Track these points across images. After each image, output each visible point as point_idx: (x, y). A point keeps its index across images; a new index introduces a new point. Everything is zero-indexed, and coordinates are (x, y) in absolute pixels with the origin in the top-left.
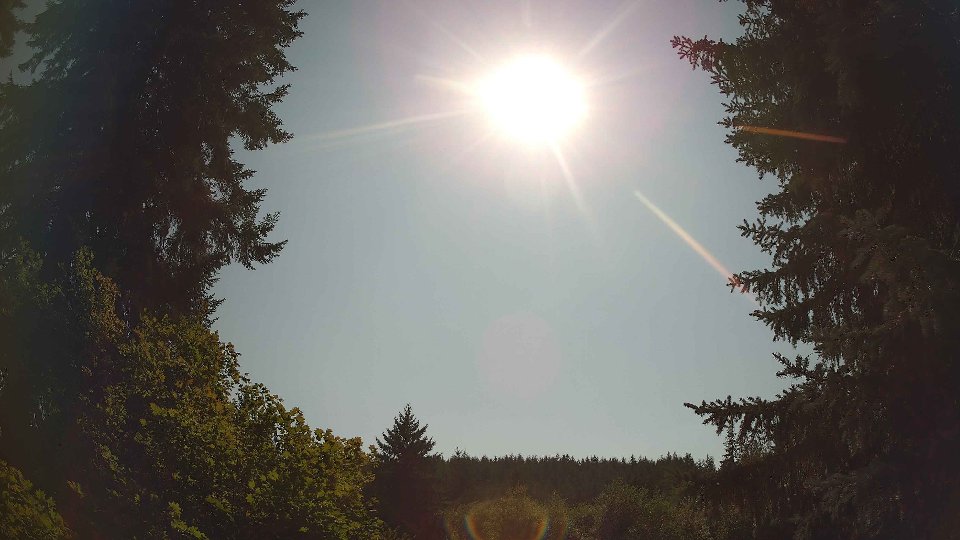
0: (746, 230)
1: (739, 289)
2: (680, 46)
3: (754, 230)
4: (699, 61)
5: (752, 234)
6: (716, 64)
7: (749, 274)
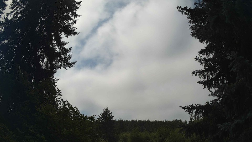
0: (197, 59)
1: (194, 75)
2: (179, 9)
3: (199, 59)
4: (184, 13)
5: (198, 60)
6: (188, 14)
7: (197, 71)
